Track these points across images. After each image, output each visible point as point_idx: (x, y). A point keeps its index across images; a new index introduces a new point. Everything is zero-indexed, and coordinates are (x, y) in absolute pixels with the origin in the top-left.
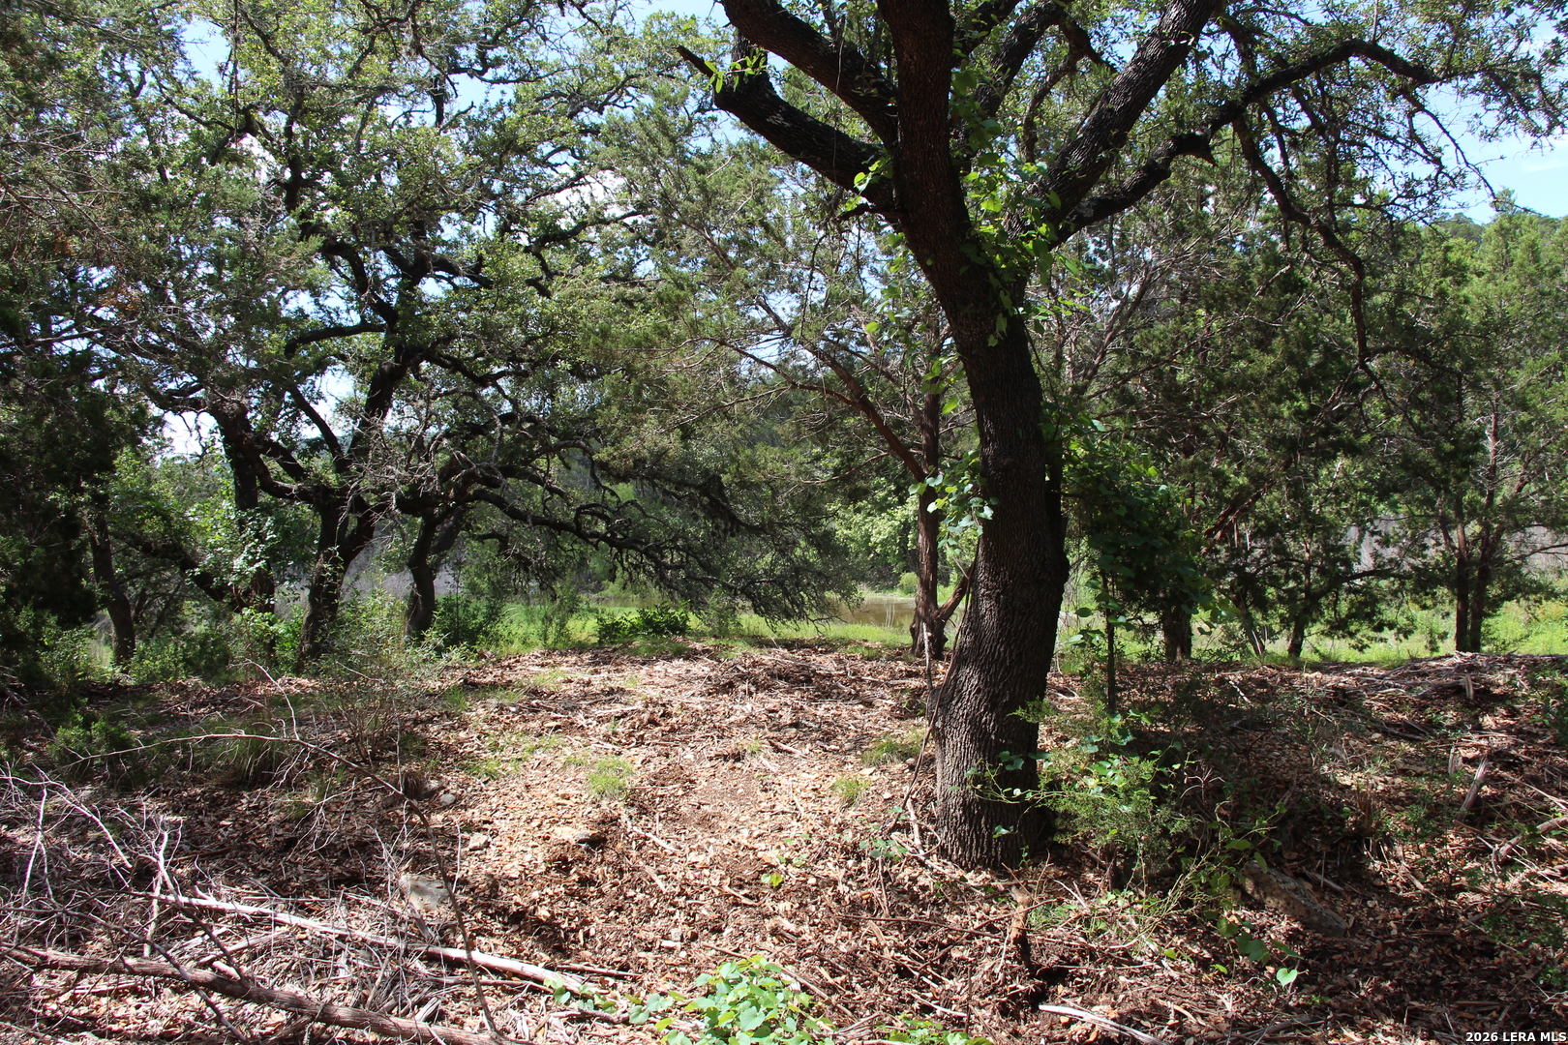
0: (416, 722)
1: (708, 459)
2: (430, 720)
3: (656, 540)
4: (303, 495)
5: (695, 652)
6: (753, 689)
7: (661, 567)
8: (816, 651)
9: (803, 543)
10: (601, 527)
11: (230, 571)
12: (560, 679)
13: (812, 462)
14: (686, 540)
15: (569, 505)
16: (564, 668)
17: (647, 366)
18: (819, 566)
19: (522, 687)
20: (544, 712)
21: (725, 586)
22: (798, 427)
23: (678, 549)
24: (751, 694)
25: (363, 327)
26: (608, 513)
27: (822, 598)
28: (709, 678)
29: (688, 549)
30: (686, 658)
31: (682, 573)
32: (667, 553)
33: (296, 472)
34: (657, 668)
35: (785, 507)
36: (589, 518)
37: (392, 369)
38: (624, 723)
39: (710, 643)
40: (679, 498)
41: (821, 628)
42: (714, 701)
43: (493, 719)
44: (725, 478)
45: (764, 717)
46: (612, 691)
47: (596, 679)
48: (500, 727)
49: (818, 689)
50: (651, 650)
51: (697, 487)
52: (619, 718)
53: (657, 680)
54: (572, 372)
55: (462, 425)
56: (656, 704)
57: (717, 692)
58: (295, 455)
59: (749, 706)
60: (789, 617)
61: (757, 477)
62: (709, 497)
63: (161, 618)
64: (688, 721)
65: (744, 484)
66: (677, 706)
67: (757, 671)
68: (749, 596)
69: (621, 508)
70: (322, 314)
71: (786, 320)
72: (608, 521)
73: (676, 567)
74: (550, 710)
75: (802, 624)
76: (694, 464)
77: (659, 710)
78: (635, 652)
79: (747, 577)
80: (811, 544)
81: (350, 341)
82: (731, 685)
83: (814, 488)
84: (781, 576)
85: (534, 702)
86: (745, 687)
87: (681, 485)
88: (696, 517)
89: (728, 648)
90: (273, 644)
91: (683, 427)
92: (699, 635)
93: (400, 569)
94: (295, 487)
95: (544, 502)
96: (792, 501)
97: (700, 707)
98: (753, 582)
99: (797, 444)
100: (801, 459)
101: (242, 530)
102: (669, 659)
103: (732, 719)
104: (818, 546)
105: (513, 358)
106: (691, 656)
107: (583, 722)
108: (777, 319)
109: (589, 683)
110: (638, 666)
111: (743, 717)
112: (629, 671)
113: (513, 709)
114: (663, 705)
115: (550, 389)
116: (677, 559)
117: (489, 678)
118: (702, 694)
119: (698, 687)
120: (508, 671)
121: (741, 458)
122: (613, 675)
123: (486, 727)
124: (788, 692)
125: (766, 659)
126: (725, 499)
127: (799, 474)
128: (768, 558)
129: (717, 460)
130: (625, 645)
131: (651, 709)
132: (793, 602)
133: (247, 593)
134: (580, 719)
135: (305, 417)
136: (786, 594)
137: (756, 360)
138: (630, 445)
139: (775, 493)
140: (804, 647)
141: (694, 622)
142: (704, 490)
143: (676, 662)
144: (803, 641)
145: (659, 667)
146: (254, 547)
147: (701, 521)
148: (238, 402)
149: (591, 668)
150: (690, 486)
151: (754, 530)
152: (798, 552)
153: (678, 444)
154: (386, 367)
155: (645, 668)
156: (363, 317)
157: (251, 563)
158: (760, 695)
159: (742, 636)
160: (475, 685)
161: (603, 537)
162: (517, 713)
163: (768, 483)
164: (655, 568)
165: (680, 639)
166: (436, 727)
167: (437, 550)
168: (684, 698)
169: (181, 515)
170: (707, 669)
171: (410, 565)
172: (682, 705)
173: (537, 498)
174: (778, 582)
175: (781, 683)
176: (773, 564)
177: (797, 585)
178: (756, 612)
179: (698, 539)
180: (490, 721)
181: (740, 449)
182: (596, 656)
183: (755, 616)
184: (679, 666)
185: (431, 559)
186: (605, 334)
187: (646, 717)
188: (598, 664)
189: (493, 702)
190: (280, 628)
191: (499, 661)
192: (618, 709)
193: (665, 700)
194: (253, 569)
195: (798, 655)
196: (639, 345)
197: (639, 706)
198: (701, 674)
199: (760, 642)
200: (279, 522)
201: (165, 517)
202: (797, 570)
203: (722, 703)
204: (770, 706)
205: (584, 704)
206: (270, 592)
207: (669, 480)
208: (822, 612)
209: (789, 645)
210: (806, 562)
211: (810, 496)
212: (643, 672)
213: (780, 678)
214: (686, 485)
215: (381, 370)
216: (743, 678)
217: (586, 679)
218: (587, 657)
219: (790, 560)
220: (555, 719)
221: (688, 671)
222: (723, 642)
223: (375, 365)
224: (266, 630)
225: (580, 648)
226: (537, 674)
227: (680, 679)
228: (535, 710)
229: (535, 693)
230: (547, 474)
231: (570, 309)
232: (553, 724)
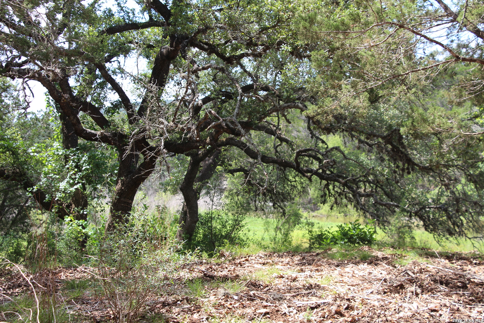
0: (164, 304)
1: (392, 118)
2: (175, 303)
3: (353, 176)
4: (104, 139)
5: (377, 259)
6: (419, 291)
7: (357, 195)
8: (471, 263)
9: (463, 180)
10: (315, 166)
11: (58, 190)
12: (275, 274)
13: (471, 119)
14: (375, 176)
15: (293, 150)
16: (279, 266)
17: (343, 45)
18: (476, 198)
19: (245, 280)
20: (258, 301)
21: (404, 210)
22: (461, 91)
23: (370, 182)
24: (417, 295)
25: (151, 23)
26: (320, 157)
27: (477, 221)
28: (385, 280)
29: (376, 182)
30: (370, 263)
31: (372, 200)
32: (361, 185)
33: (102, 122)
34: (347, 270)
35: (449, 152)
36: (307, 158)
37: (169, 52)
38: (317, 313)
39: (388, 252)
40: (370, 146)
41: (477, 245)
42: (388, 299)
43: (220, 305)
44: (402, 130)
45: (427, 315)
46: (310, 287)
47: (301, 277)
48: (224, 311)
49: (472, 294)
50: (344, 256)
51: (383, 138)
52: (312, 308)
53: (346, 279)
54: (292, 53)
55: (219, 92)
56: (342, 299)
57: (391, 291)
58: (102, 111)
59: (415, 305)
60: (451, 234)
61: (425, 129)
62: (392, 145)
63: (15, 222)
64: (366, 314)
65: (416, 136)
66: (358, 301)
67: (423, 276)
68: (421, 218)
69: (328, 152)
70: (122, 14)
71: (454, 9)
72: (320, 161)
73: (368, 195)
74: (262, 299)
75: (462, 240)
76: (382, 121)
77: (345, 304)
78: (332, 257)
79: (419, 203)
80: (470, 181)
81: (142, 33)
82: (402, 287)
83: (472, 138)
84: (446, 204)
85: (251, 293)
86: (413, 288)
87: (370, 136)
88: (383, 160)
89: (402, 256)
90: (84, 242)
91: (371, 91)
92: (382, 245)
93: (174, 192)
94: (99, 133)
95: (276, 148)
96: (454, 148)
97: (376, 304)
98: (424, 208)
99: (459, 104)
100: (462, 116)
101: (67, 162)
102: (357, 263)
103: (401, 314)
104: (475, 182)
105: (250, 44)
106: (374, 261)
107: (286, 311)
108: (446, 8)
109: (294, 280)
110: (333, 267)
111: (410, 314)
112: (326, 270)
113: (236, 298)
114: (348, 300)
115: (280, 66)
116: (369, 190)
117: (225, 273)
118: (378, 293)
119: (377, 286)
120: (239, 268)
121: (415, 115)
122: (315, 274)
123: (214, 310)
124: (447, 295)
125: (431, 267)
126: (404, 147)
127: (460, 127)
128: (436, 191)
129: (398, 117)
130: (325, 252)
131: (338, 302)
132: (454, 224)
133: (69, 206)
134: (284, 308)
135: (109, 86)
136: (449, 217)
137: (428, 39)
138: (329, 104)
139: (441, 141)
140: (462, 259)
141: (380, 235)
142: (388, 139)
143: (361, 266)
144: (460, 255)
145: (350, 268)
146: (75, 174)
147: (386, 162)
148: (53, 71)
149: (299, 268)
150: (378, 137)
151: (426, 170)
152: (459, 187)
153: (366, 104)
154: (164, 51)
155: (338, 269)
156: (151, 17)
157: (72, 185)
158: (425, 296)
159: (413, 248)
160: (212, 277)
161: (316, 173)
162: (238, 300)
163: (435, 134)
164: (353, 196)
165: (366, 248)
166: (177, 310)
167: (201, 179)
168: (364, 295)
169: (25, 151)
170: (384, 273)
171: (181, 189)
172: (363, 300)
173: (270, 145)
174: (443, 208)
175: (442, 288)
176: (440, 195)
177: (457, 211)
178: (426, 229)
179: (384, 175)
180: (218, 306)
181: (415, 109)
182: (304, 258)
183: (426, 233)
184: (364, 269)
185: (196, 185)
186: (312, 20)
187: (334, 308)
188: (304, 264)
189: (221, 291)
190: (89, 230)
191: (234, 259)
192: (314, 301)
193: (349, 296)
194: (73, 189)
195: (457, 265)
196: (337, 28)
197: (329, 300)
198: (380, 276)
199: (427, 253)
200: (92, 158)
201: (14, 153)
202: (457, 200)
203: (393, 301)
204: (432, 306)
205: (288, 296)
206: (85, 205)
207: (361, 132)
208: (477, 232)
209: (450, 257)
210: (465, 194)
211: (469, 145)
212: (336, 272)
213: (441, 283)
214: (375, 136)
215: (161, 53)
216: (411, 281)
217: (294, 276)
218: (297, 258)
219: (452, 193)
220: (265, 307)
221: (370, 273)
222: (399, 252)
223: (157, 50)
224: (79, 232)
225: (294, 252)
226: (260, 270)
227: (364, 279)
228: (251, 299)
229: (254, 285)
230: (278, 127)
231: (290, 6)
232: (263, 311)
